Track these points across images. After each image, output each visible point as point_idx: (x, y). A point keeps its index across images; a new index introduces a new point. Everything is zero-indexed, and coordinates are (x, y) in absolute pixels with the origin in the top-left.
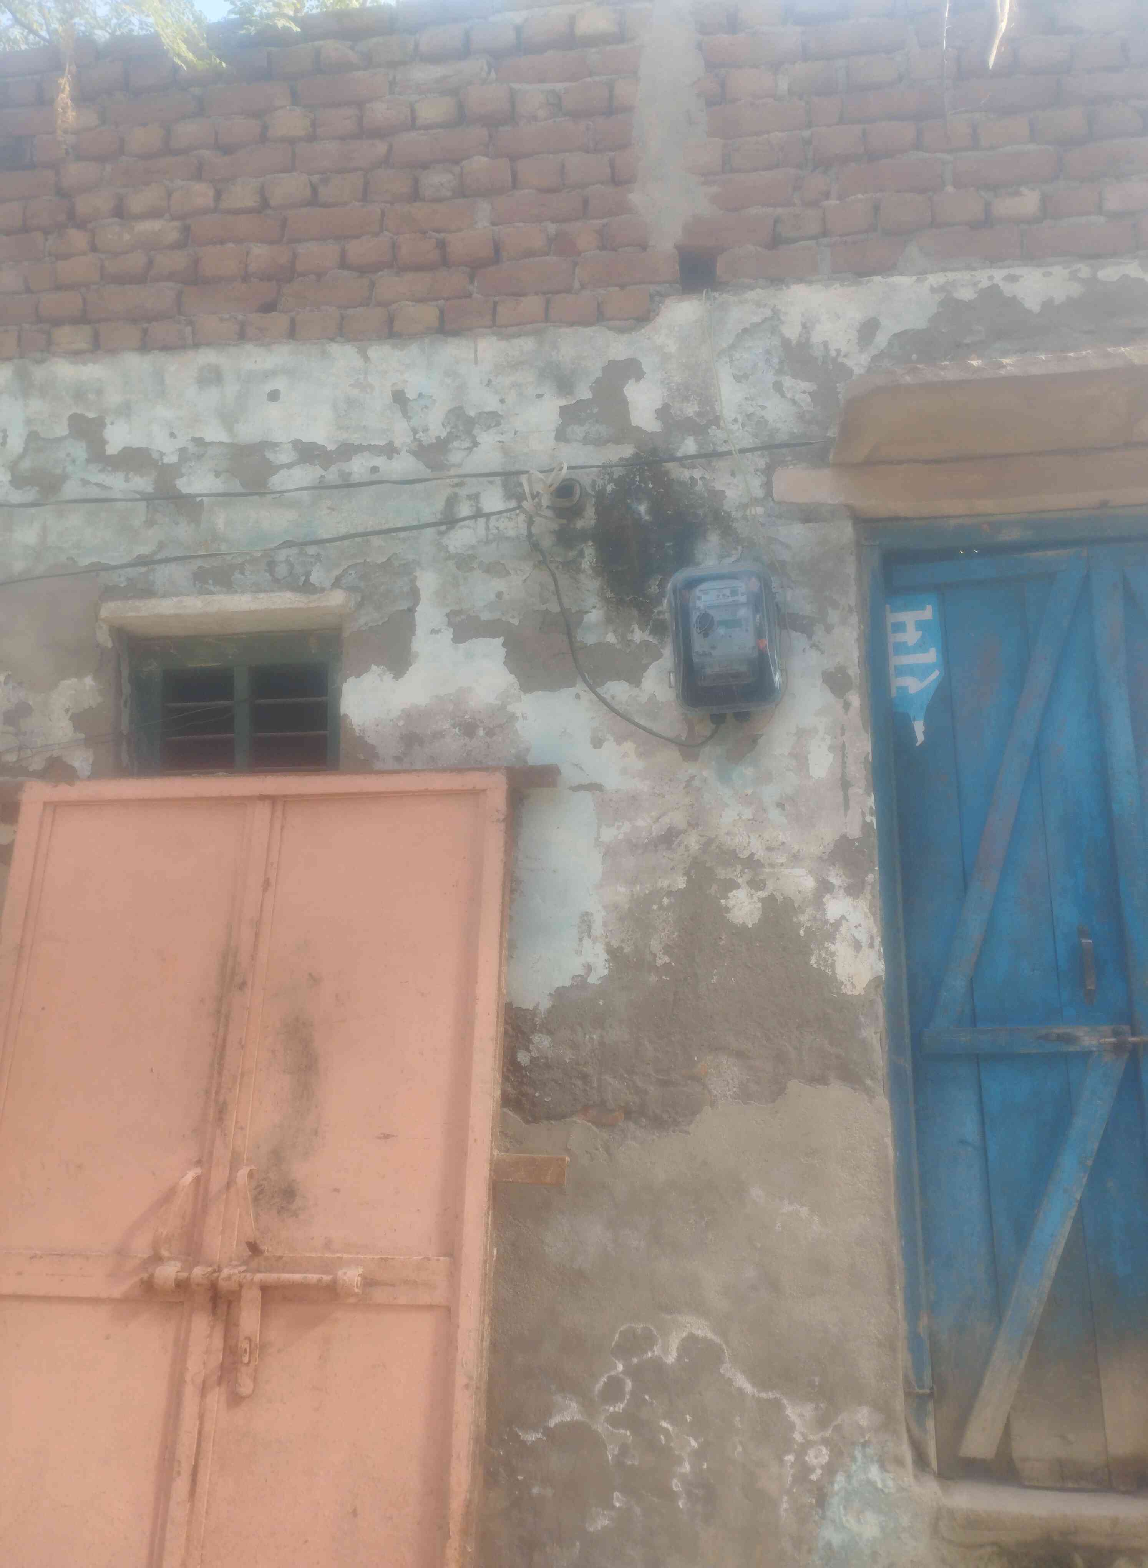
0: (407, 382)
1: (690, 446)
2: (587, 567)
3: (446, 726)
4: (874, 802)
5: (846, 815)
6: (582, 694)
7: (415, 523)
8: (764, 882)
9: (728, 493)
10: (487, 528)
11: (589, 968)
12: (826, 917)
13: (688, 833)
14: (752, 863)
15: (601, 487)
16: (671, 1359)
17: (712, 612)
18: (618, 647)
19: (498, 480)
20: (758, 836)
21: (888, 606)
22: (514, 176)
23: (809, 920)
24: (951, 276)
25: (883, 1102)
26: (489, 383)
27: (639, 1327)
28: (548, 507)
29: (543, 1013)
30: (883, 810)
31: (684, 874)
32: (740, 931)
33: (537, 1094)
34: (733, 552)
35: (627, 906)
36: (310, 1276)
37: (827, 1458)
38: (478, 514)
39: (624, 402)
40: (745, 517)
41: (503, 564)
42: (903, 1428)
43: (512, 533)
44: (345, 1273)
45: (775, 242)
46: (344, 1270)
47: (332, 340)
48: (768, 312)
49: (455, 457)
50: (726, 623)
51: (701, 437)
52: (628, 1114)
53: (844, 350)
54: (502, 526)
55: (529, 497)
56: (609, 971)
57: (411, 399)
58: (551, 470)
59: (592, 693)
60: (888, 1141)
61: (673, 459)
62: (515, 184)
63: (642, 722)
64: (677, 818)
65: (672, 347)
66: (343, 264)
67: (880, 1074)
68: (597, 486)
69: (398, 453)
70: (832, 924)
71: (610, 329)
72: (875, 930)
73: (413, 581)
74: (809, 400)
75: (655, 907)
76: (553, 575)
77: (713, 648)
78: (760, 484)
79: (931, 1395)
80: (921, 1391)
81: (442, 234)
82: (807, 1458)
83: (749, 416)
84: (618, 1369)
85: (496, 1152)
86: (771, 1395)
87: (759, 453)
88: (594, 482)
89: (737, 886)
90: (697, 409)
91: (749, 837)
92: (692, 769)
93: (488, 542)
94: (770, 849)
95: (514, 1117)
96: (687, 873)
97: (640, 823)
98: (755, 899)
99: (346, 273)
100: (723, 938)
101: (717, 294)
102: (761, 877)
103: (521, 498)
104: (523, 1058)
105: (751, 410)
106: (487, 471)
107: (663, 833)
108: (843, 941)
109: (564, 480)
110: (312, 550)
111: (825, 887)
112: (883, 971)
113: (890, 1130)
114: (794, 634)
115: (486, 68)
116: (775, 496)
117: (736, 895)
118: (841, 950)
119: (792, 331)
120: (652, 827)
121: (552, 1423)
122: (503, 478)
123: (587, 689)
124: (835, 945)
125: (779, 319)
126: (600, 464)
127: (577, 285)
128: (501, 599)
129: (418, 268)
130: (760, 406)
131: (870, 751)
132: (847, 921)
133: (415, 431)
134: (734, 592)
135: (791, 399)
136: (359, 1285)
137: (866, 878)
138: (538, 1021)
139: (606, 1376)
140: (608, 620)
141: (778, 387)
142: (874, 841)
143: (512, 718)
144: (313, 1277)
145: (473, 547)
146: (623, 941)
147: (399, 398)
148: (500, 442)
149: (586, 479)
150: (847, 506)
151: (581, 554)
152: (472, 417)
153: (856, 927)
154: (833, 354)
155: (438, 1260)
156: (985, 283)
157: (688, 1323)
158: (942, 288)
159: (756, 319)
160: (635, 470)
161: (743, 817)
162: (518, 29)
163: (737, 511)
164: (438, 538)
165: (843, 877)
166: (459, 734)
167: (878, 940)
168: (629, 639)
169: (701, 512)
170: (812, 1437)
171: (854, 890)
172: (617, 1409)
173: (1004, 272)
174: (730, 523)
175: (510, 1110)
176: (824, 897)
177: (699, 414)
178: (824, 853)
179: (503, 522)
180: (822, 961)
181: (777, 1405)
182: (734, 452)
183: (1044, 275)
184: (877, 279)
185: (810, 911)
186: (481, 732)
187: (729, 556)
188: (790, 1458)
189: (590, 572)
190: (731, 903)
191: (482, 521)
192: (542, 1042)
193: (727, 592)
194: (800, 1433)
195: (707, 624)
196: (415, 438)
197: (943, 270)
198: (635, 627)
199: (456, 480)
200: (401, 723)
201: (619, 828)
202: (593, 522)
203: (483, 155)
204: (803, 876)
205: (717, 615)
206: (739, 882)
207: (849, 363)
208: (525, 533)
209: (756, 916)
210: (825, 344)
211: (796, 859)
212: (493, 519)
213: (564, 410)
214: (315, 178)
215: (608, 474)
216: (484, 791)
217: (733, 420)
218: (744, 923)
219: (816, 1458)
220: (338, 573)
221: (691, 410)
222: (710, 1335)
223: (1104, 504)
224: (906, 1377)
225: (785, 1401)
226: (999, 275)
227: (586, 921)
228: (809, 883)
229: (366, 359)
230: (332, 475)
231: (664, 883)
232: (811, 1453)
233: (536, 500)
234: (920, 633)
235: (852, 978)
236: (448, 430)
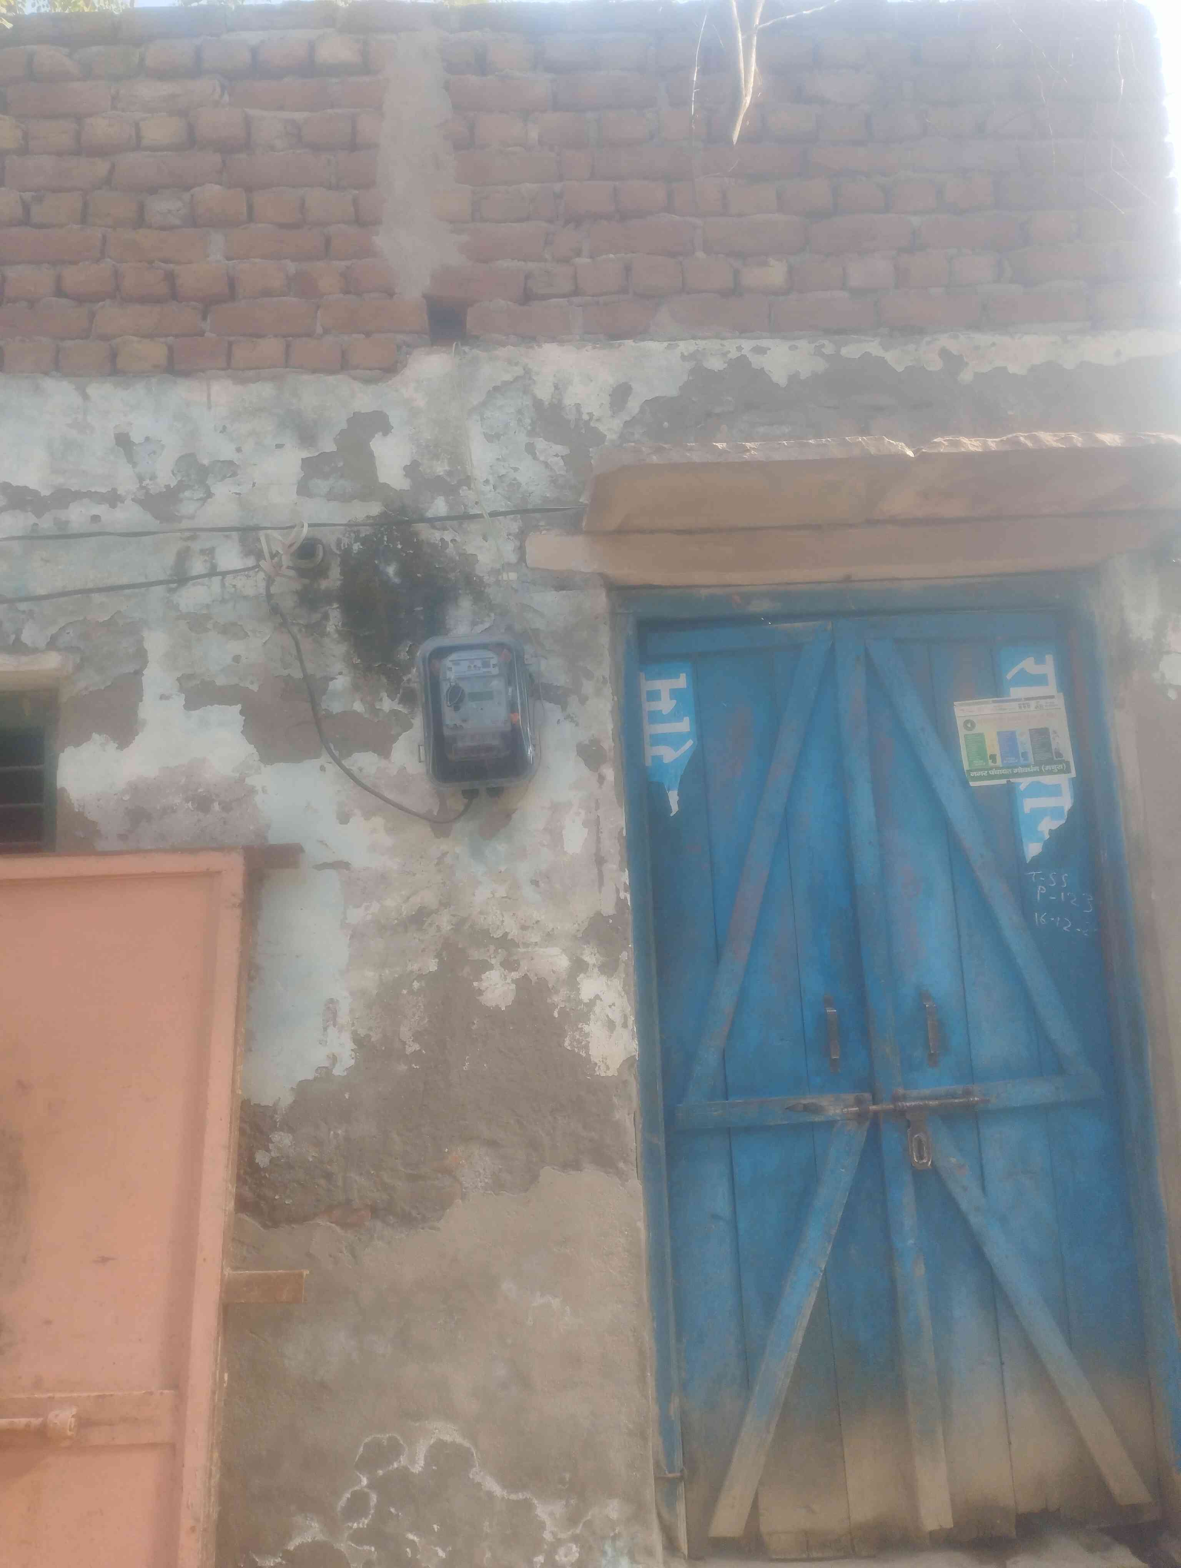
0: (131, 424)
1: (440, 507)
2: (332, 630)
3: (177, 801)
4: (628, 878)
5: (600, 892)
6: (326, 765)
7: (142, 580)
8: (517, 962)
9: (480, 557)
10: (223, 585)
11: (334, 1059)
12: (580, 998)
13: (439, 913)
14: (505, 943)
15: (346, 547)
16: (418, 1468)
17: (462, 684)
18: (366, 716)
19: (235, 534)
20: (512, 914)
21: (642, 675)
22: (250, 207)
23: (562, 1001)
24: (702, 344)
25: (636, 1184)
26: (224, 429)
27: (384, 1437)
28: (288, 567)
29: (284, 1109)
30: (638, 886)
31: (436, 957)
32: (493, 1015)
33: (277, 1197)
34: (486, 619)
35: (375, 992)
36: (16, 1420)
37: (577, 1555)
38: (213, 572)
39: (371, 455)
40: (498, 582)
41: (241, 626)
42: (654, 1516)
43: (250, 592)
44: (57, 1416)
45: (527, 297)
46: (57, 1412)
47: (46, 373)
48: (518, 371)
49: (187, 508)
50: (475, 697)
51: (451, 497)
52: (375, 1211)
53: (596, 414)
54: (239, 585)
55: (267, 555)
56: (356, 1061)
57: (137, 443)
58: (292, 527)
59: (337, 766)
60: (641, 1225)
61: (423, 520)
62: (251, 217)
63: (391, 796)
64: (429, 898)
65: (421, 402)
66: (59, 292)
67: (633, 1157)
68: (342, 545)
69: (123, 502)
70: (585, 1004)
71: (355, 378)
72: (629, 1010)
73: (140, 641)
74: (562, 463)
75: (405, 992)
76: (294, 638)
77: (465, 721)
78: (513, 549)
79: (681, 1478)
80: (671, 1475)
81: (172, 266)
82: (557, 1558)
83: (501, 477)
84: (362, 1483)
85: (228, 1271)
86: (520, 1496)
87: (512, 516)
88: (339, 542)
89: (491, 967)
90: (447, 468)
91: (503, 916)
92: (444, 845)
93: (223, 601)
94: (524, 928)
95: (251, 1222)
96: (438, 956)
97: (390, 903)
98: (509, 980)
99: (63, 301)
100: (475, 1022)
101: (466, 349)
102: (515, 958)
103: (259, 555)
104: (262, 1159)
105: (503, 472)
106: (221, 524)
107: (414, 913)
108: (597, 1021)
109: (306, 539)
110: (23, 606)
111: (579, 966)
112: (636, 1050)
113: (642, 1214)
114: (548, 705)
115: (218, 90)
116: (528, 562)
117: (489, 976)
118: (594, 1029)
119: (544, 392)
120: (401, 906)
121: (291, 1547)
122: (240, 532)
123: (331, 760)
124: (589, 1025)
125: (530, 378)
126: (345, 522)
127: (319, 330)
128: (238, 663)
129: (142, 300)
130: (511, 468)
131: (624, 826)
132: (601, 1000)
133: (141, 479)
134: (486, 664)
135: (543, 461)
136: (72, 1426)
137: (620, 956)
138: (278, 1118)
139: (350, 1491)
140: (356, 687)
141: (530, 449)
142: (629, 917)
143: (252, 791)
144: (21, 1422)
145: (208, 606)
146: (370, 1029)
147: (123, 441)
148: (236, 494)
149: (330, 538)
150: (601, 575)
151: (326, 617)
152: (205, 465)
153: (610, 1006)
154: (586, 417)
155: (162, 1394)
156: (734, 354)
157: (436, 1429)
158: (692, 356)
159: (508, 377)
160: (382, 529)
161: (497, 895)
162: (254, 52)
163: (489, 576)
164: (168, 595)
165: (597, 955)
166: (192, 809)
167: (631, 1019)
168: (378, 707)
169: (452, 576)
170: (562, 1536)
171: (608, 968)
172: (361, 1526)
173: (752, 343)
174: (482, 589)
175: (248, 1216)
176: (578, 976)
177: (450, 473)
178: (578, 931)
179: (240, 580)
180: (576, 1042)
181: (527, 1506)
182: (485, 515)
183: (791, 348)
184: (629, 343)
185: (564, 992)
186: (216, 807)
187: (482, 622)
188: (540, 1559)
189: (336, 636)
190: (485, 984)
191: (216, 580)
192: (282, 1140)
193: (479, 663)
194: (550, 1532)
195: (457, 697)
196: (140, 486)
197: (694, 338)
198: (384, 695)
199: (187, 534)
200: (127, 797)
201: (367, 908)
202: (339, 583)
203: (216, 183)
204: (557, 956)
205: (467, 687)
206: (493, 963)
207: (602, 428)
208: (263, 591)
209: (510, 998)
210: (578, 406)
211: (550, 937)
212: (229, 578)
213: (306, 463)
214: (28, 196)
215: (354, 532)
216: (219, 873)
217: (484, 481)
218: (497, 1006)
219: (566, 1556)
220: (54, 632)
221: (441, 468)
222: (459, 1440)
223: (848, 579)
224: (657, 1465)
225: (535, 1502)
226: (747, 345)
227: (331, 1010)
228: (563, 962)
229: (86, 397)
230: (46, 523)
231: (414, 967)
232: (562, 1551)
233: (276, 559)
234: (674, 702)
235: (606, 1059)
236: (179, 479)
